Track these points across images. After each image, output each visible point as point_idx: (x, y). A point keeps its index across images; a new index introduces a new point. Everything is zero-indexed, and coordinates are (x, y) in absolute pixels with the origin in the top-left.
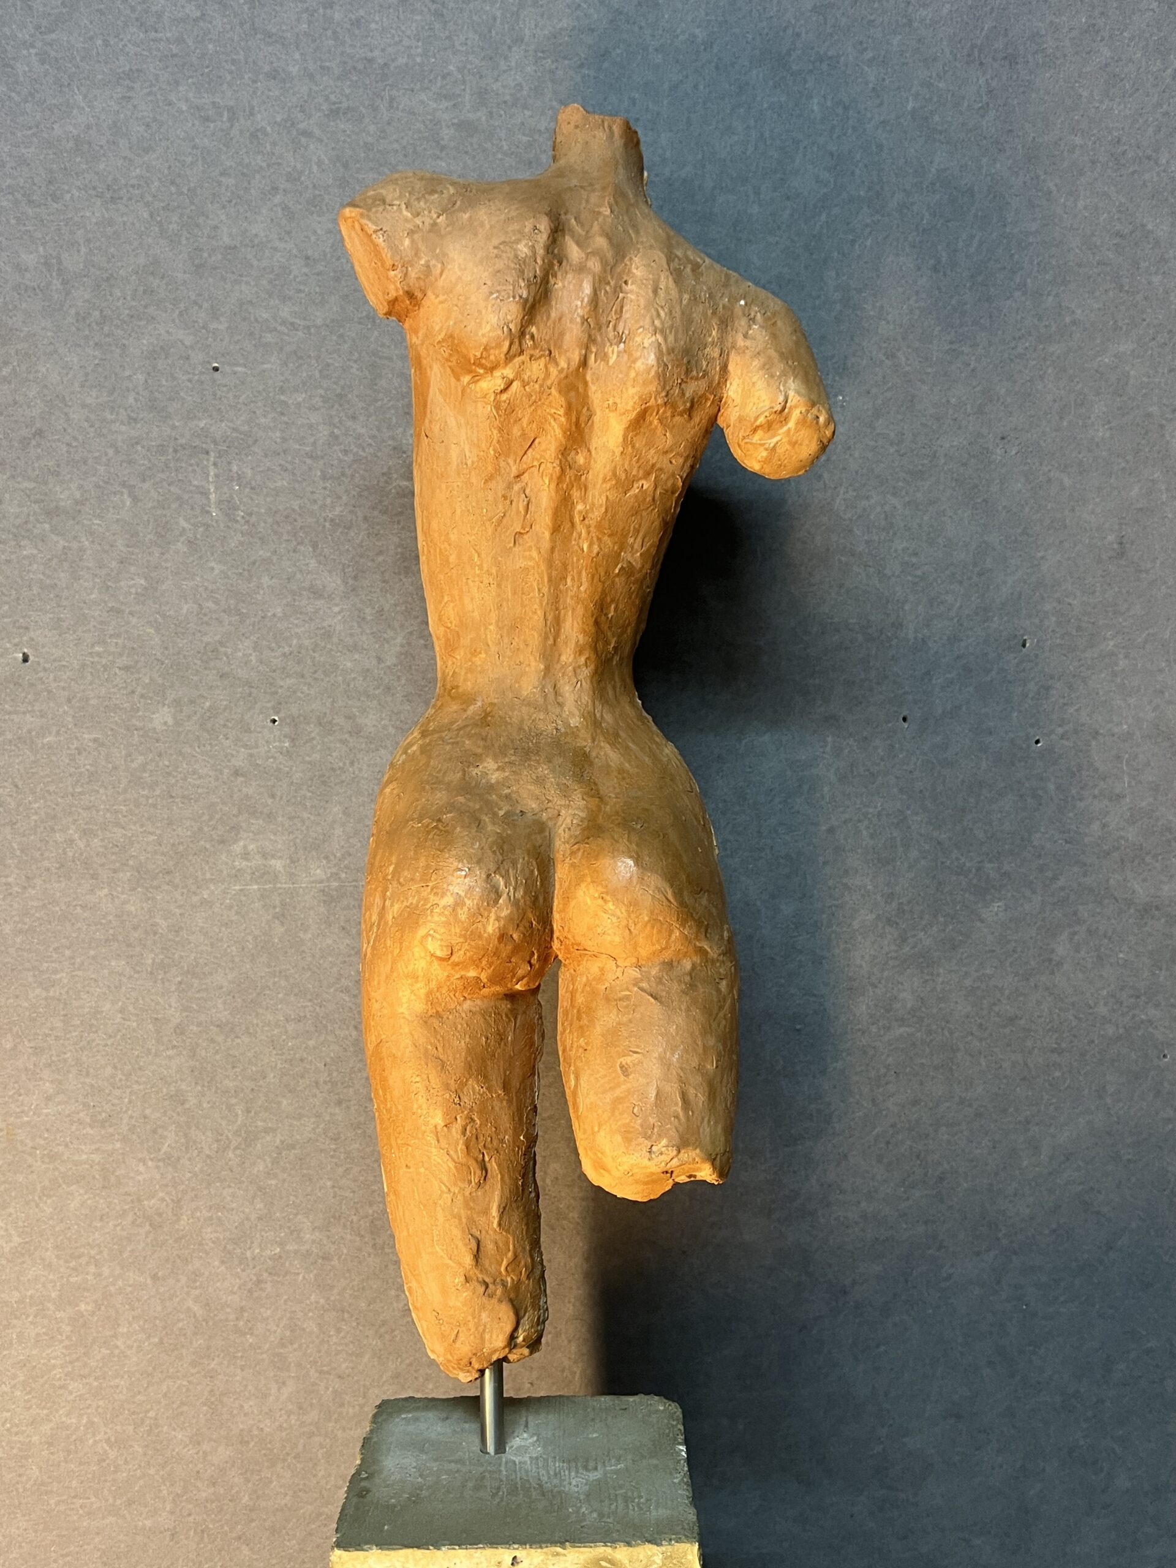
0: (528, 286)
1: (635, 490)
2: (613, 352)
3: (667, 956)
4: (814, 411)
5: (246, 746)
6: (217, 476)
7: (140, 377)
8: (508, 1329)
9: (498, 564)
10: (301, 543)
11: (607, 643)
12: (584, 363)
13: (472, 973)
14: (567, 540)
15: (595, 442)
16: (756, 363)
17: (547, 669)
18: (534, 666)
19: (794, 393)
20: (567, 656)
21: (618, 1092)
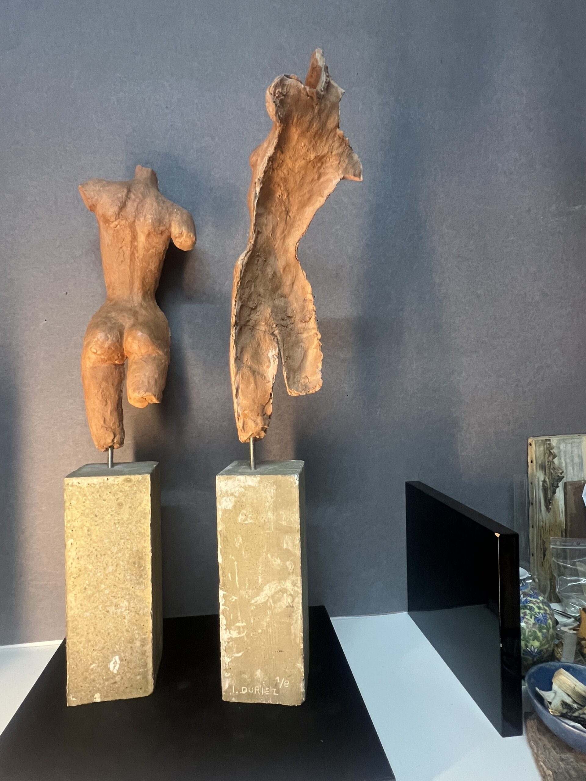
0: (121, 203)
1: (150, 252)
2: (142, 219)
3: (149, 353)
4: (189, 234)
8: (112, 438)
9: (118, 268)
11: (146, 288)
12: (134, 221)
13: (103, 357)
14: (134, 263)
15: (139, 240)
16: (177, 223)
17: (131, 293)
18: (127, 292)
19: (184, 230)
20: (136, 290)
21: (133, 382)
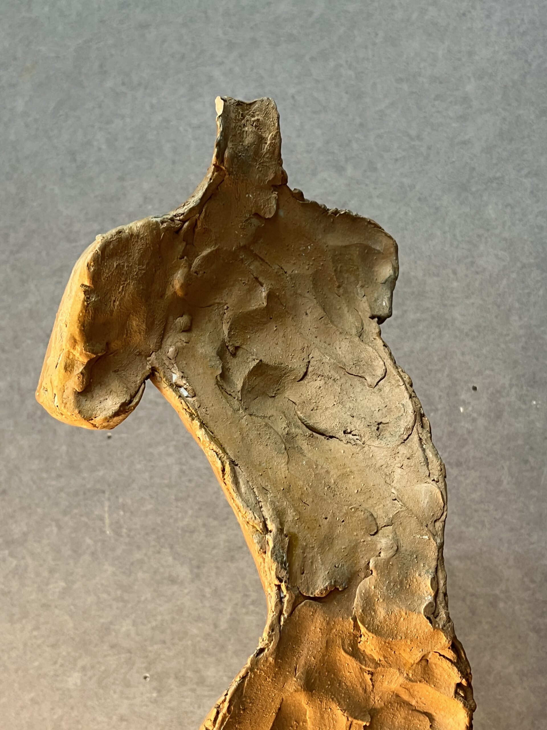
5: (127, 698)
6: (110, 507)
7: (64, 448)
10: (162, 547)
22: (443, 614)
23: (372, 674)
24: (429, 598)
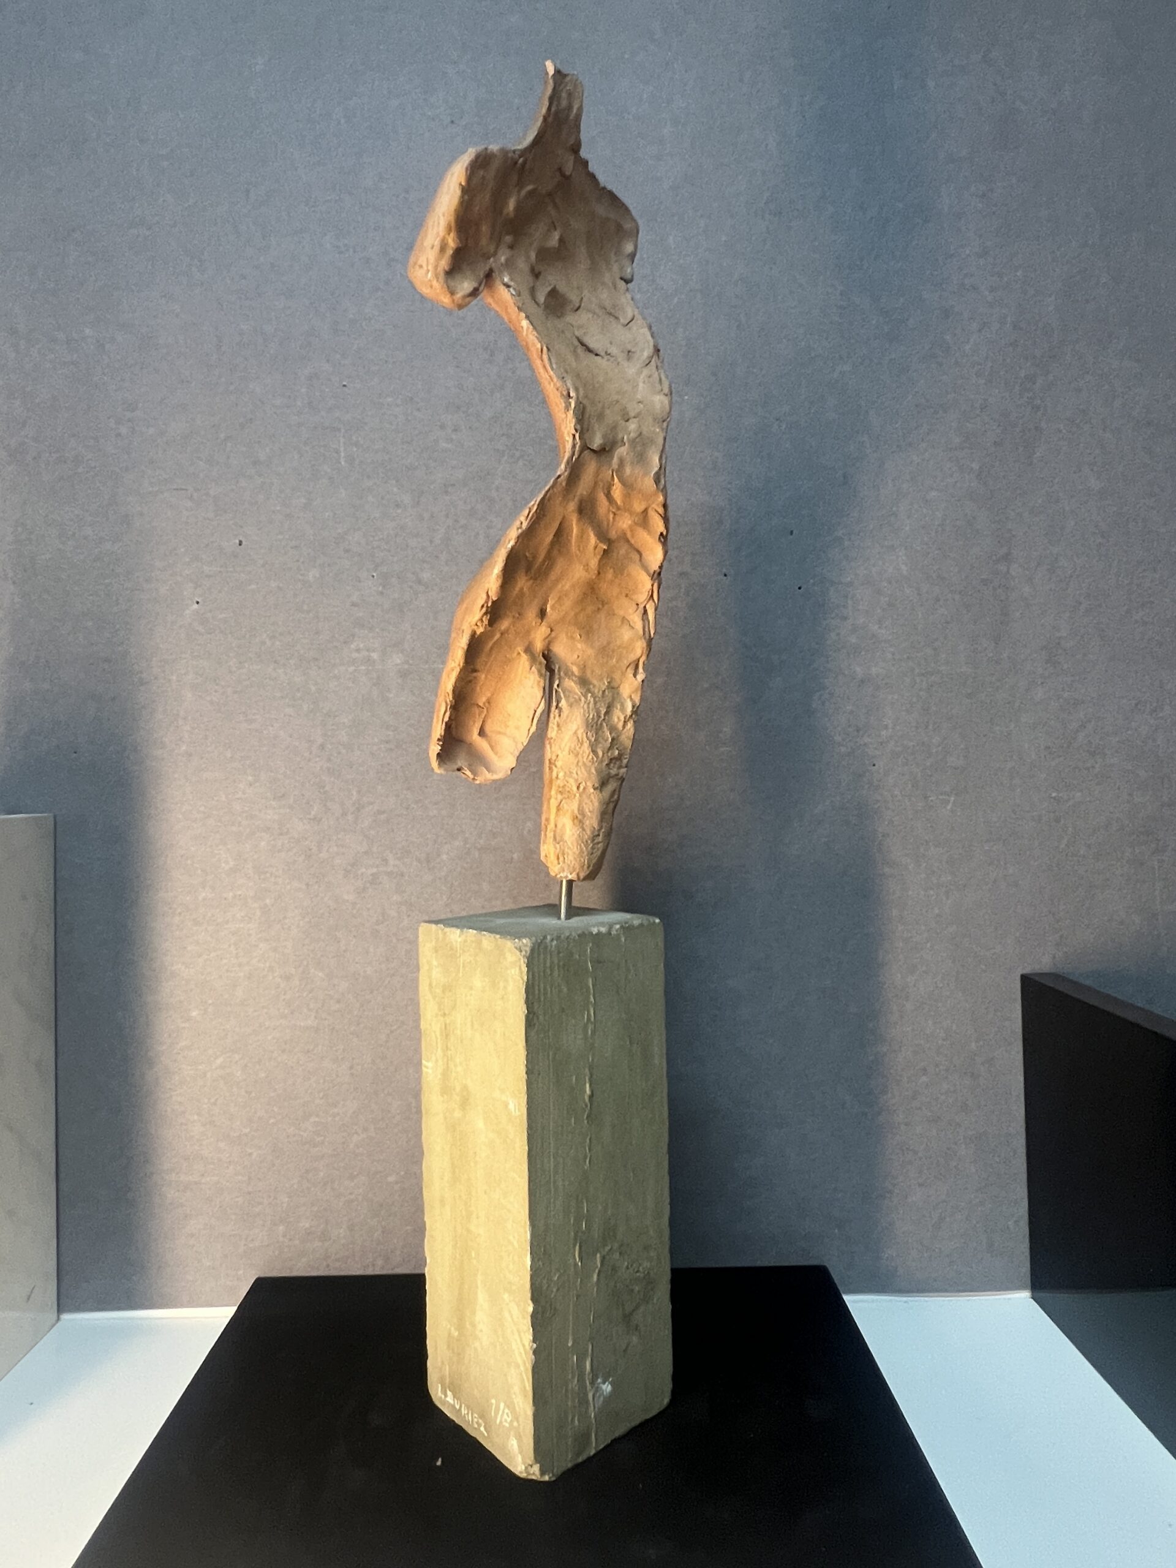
5: (358, 590)
7: (304, 390)
22: (663, 482)
23: (615, 514)
24: (656, 469)
